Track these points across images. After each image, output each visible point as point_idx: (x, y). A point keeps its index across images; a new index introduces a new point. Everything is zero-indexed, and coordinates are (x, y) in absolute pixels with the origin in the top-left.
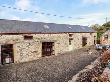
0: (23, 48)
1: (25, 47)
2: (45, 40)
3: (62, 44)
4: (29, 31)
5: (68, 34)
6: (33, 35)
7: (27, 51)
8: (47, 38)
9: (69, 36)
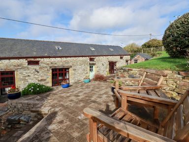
0: (26, 75)
1: (29, 74)
2: (56, 65)
3: (80, 71)
4: (35, 54)
5: (88, 59)
6: (40, 59)
7: (32, 79)
8: (59, 62)
9: (89, 61)
